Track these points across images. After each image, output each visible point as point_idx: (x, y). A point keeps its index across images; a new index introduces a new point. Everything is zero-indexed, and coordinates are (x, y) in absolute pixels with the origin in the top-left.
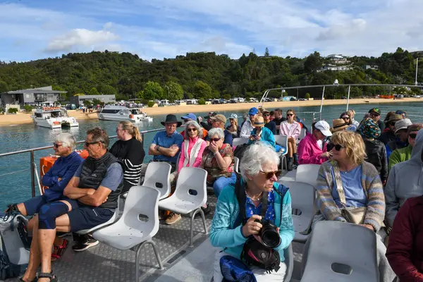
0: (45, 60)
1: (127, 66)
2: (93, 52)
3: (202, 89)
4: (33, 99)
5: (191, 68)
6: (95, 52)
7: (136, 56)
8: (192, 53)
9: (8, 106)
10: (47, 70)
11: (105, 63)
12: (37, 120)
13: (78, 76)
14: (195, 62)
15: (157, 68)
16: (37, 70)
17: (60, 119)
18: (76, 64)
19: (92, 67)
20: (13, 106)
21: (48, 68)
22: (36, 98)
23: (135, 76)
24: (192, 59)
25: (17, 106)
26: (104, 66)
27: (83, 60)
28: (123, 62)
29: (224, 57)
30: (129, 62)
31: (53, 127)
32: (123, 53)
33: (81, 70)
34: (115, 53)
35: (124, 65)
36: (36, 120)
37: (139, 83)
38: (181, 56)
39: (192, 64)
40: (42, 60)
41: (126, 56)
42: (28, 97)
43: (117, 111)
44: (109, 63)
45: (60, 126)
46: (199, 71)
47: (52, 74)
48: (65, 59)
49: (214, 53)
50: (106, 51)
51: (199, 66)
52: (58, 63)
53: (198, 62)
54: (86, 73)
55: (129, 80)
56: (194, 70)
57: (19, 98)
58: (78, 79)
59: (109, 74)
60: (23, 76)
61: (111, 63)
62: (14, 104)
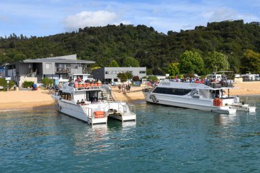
0: (63, 34)
1: (142, 38)
2: (108, 26)
3: (254, 60)
4: (53, 71)
5: (215, 39)
6: (111, 26)
7: (151, 29)
8: (214, 23)
9: (23, 79)
10: (64, 43)
11: (119, 37)
12: (63, 103)
13: (94, 50)
14: (218, 32)
15: (177, 40)
16: (55, 44)
17: (103, 106)
18: (92, 37)
19: (107, 41)
20: (29, 79)
21: (65, 41)
22: (58, 70)
23: (153, 49)
24: (215, 29)
25: (34, 79)
26: (119, 40)
27: (99, 34)
28: (138, 35)
29: (254, 25)
30: (144, 34)
31: (94, 121)
32: (139, 26)
33: (97, 44)
34: (130, 27)
35: (139, 38)
36: (61, 103)
37: (159, 56)
38: (201, 27)
39: (216, 35)
40: (60, 35)
41: (142, 28)
42: (48, 67)
43: (188, 91)
44: (124, 37)
45: (105, 120)
46: (225, 42)
47: (69, 48)
48: (82, 33)
49: (242, 21)
50: (121, 24)
51: (225, 36)
52: (74, 37)
53: (223, 32)
54: (101, 47)
55: (147, 52)
56: (219, 41)
57: (37, 68)
58: (93, 53)
59: (124, 47)
60: (42, 49)
61: (126, 37)
62: (30, 76)
